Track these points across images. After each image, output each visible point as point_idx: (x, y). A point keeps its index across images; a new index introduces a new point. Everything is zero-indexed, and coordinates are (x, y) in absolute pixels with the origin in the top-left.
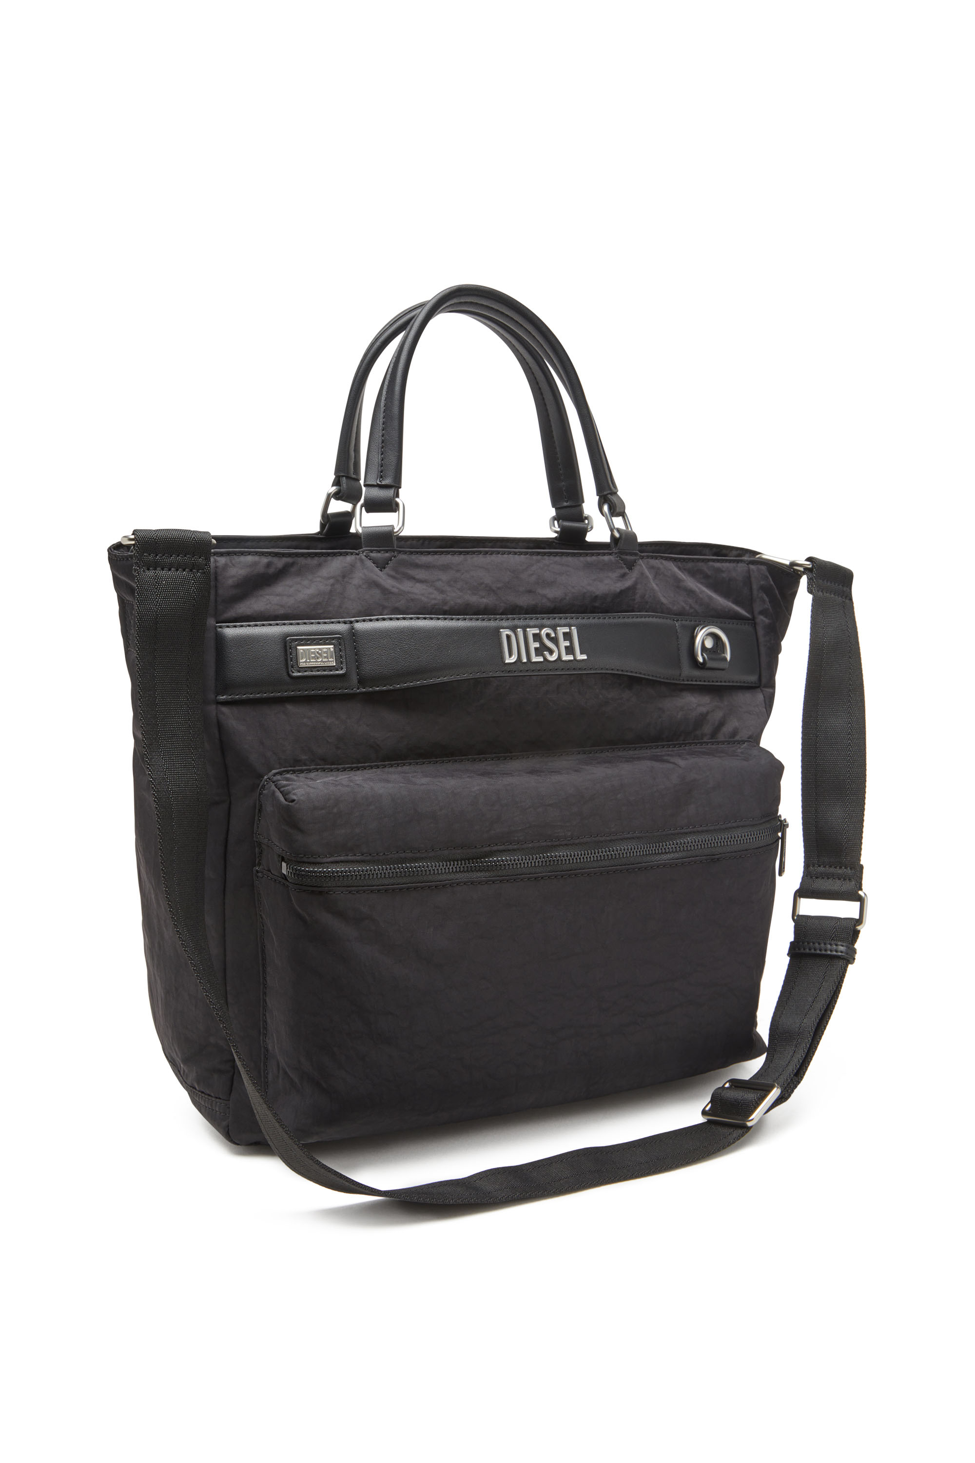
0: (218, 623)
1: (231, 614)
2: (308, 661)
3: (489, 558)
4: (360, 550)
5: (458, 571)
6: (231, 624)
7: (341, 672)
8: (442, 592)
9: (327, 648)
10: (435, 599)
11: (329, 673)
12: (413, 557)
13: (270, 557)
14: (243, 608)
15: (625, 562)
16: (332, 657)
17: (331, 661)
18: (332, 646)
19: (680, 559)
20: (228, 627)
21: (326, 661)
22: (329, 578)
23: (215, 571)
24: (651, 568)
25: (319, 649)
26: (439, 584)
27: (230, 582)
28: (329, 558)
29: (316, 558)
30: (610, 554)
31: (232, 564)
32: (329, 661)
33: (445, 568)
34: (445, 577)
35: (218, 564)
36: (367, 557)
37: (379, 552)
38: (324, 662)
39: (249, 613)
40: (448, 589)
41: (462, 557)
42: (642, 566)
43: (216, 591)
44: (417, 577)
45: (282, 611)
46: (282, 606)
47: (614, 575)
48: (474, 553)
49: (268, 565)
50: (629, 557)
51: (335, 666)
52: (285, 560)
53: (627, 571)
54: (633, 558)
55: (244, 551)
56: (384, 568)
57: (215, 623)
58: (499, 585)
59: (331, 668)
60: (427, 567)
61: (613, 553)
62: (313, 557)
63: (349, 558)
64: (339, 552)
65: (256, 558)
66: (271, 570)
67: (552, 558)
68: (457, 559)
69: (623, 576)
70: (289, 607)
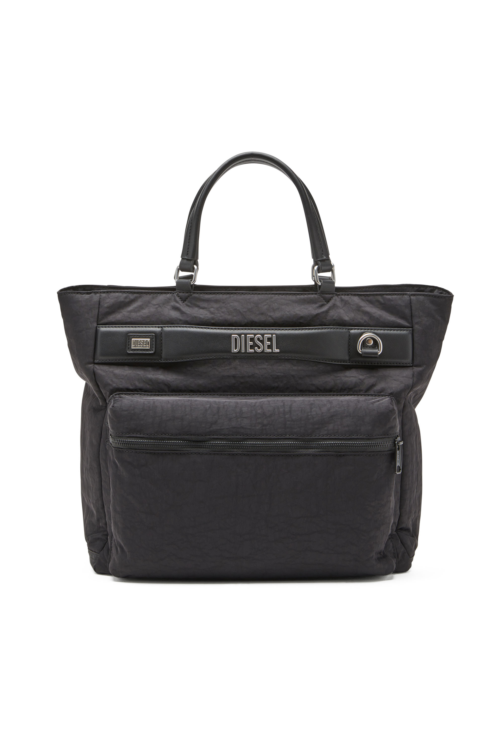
0: (98, 325)
1: (105, 321)
2: (136, 346)
3: (243, 296)
4: (175, 291)
5: (224, 303)
6: (104, 326)
7: (152, 352)
8: (212, 313)
9: (146, 340)
10: (208, 317)
11: (146, 352)
12: (201, 295)
13: (127, 293)
14: (111, 318)
15: (324, 299)
16: (148, 344)
17: (147, 347)
18: (149, 339)
19: (364, 295)
20: (102, 327)
21: (145, 347)
22: (155, 305)
23: (99, 300)
24: (342, 300)
25: (143, 340)
26: (212, 309)
27: (106, 305)
28: (159, 295)
29: (152, 295)
30: (316, 294)
31: (108, 297)
32: (146, 346)
33: (216, 301)
34: (216, 306)
35: (101, 297)
36: (177, 295)
37: (183, 293)
38: (144, 347)
39: (113, 321)
40: (217, 312)
41: (228, 296)
42: (336, 300)
43: (99, 309)
44: (201, 306)
45: (129, 320)
46: (130, 318)
47: (315, 306)
48: (235, 293)
49: (126, 298)
50: (327, 296)
51: (149, 349)
52: (135, 295)
53: (325, 303)
54: (330, 296)
55: (115, 291)
56: (185, 301)
57: (97, 325)
58: (244, 310)
59: (147, 350)
60: (208, 301)
61: (317, 293)
62: (150, 294)
63: (168, 295)
64: (164, 292)
65: (120, 294)
66: (127, 300)
67: (280, 296)
68: (225, 296)
69: (322, 306)
70: (133, 318)
